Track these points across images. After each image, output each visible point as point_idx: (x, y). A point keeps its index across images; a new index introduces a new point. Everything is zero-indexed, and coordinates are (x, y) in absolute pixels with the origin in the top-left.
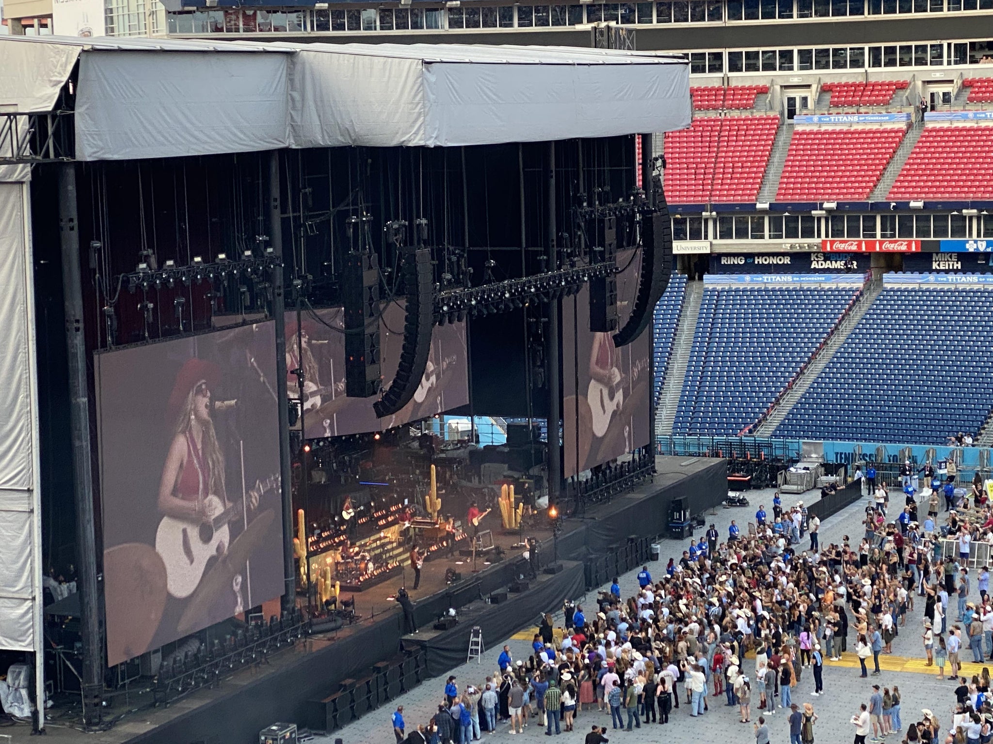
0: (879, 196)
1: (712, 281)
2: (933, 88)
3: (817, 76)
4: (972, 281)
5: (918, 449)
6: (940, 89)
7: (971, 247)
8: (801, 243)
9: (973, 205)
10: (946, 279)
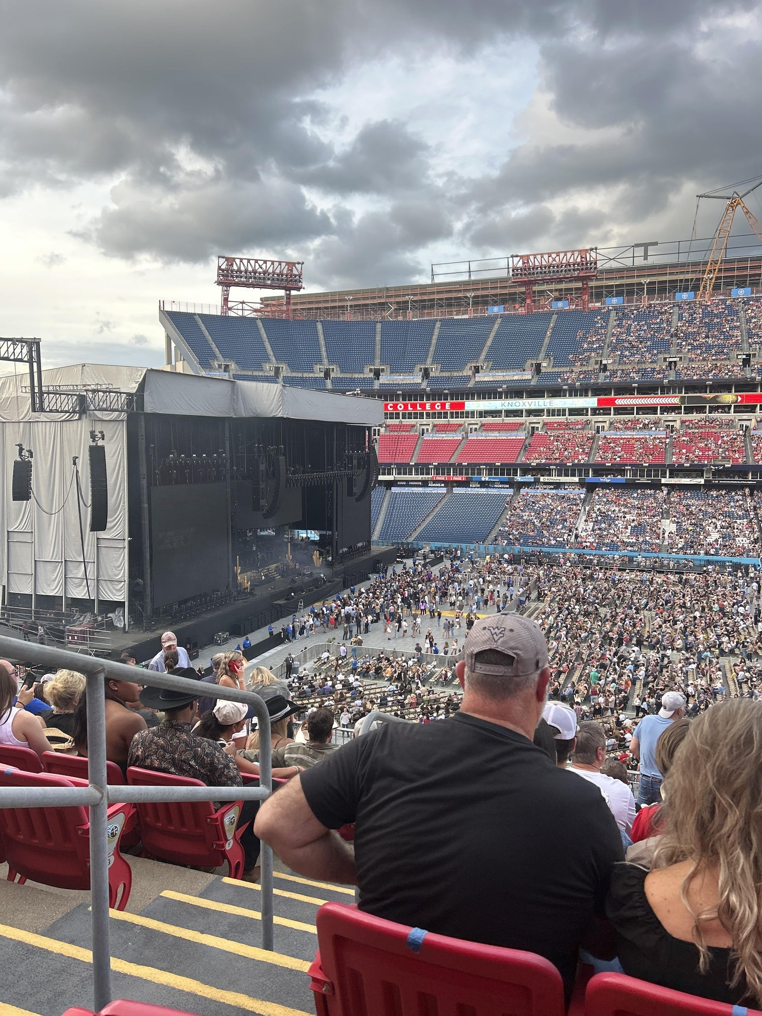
0: (452, 461)
1: (394, 490)
2: (471, 426)
3: (431, 421)
4: (483, 491)
5: (464, 546)
6: (474, 427)
7: (483, 479)
8: (425, 477)
9: (484, 464)
10: (475, 490)
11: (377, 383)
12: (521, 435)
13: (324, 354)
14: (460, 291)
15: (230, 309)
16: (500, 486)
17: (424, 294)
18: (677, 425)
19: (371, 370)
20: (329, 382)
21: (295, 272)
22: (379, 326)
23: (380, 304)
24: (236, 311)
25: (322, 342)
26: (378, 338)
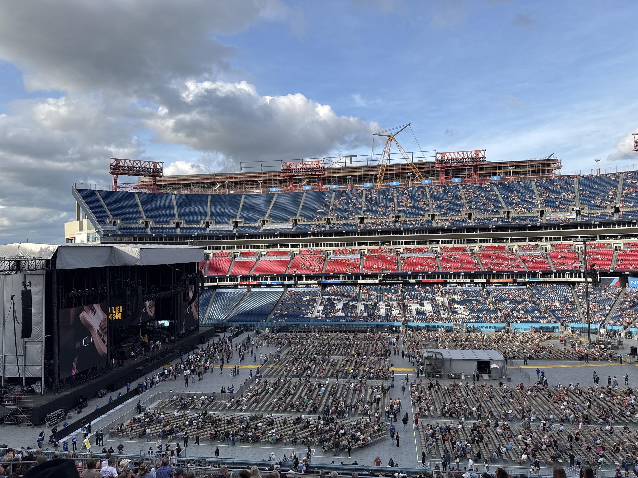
0: (250, 274)
1: (218, 291)
2: (262, 253)
3: (239, 251)
4: (268, 289)
5: (255, 323)
7: (268, 283)
8: (235, 283)
9: (268, 275)
10: (263, 289)
11: (208, 230)
12: (288, 258)
13: (176, 213)
14: (256, 177)
15: (118, 187)
16: (277, 286)
17: (237, 178)
18: (366, 252)
19: (204, 223)
20: (178, 230)
21: (158, 167)
22: (209, 197)
23: (212, 183)
24: (122, 189)
25: (175, 207)
26: (209, 204)
